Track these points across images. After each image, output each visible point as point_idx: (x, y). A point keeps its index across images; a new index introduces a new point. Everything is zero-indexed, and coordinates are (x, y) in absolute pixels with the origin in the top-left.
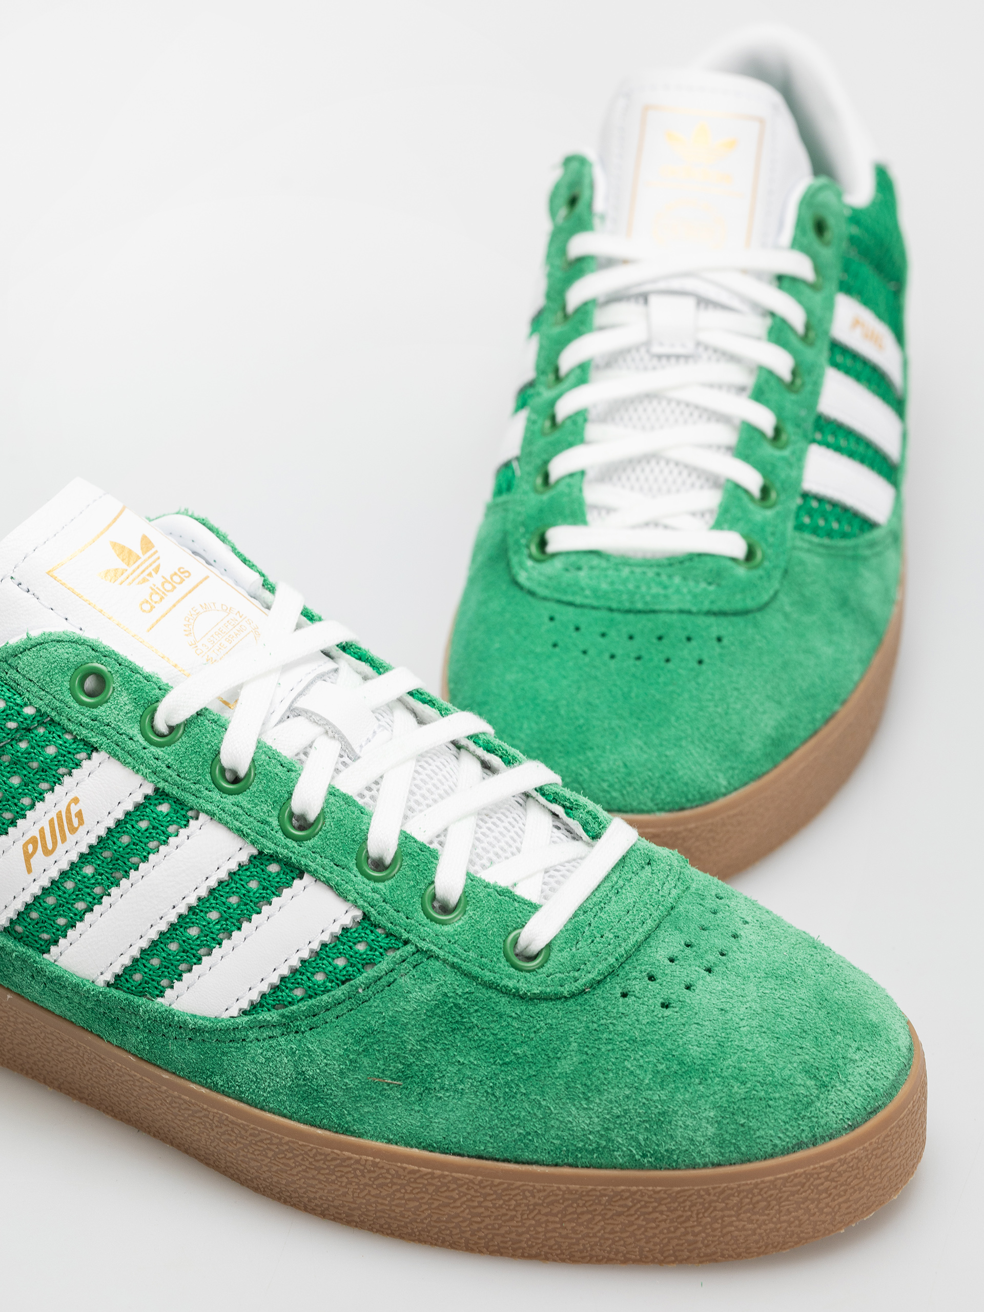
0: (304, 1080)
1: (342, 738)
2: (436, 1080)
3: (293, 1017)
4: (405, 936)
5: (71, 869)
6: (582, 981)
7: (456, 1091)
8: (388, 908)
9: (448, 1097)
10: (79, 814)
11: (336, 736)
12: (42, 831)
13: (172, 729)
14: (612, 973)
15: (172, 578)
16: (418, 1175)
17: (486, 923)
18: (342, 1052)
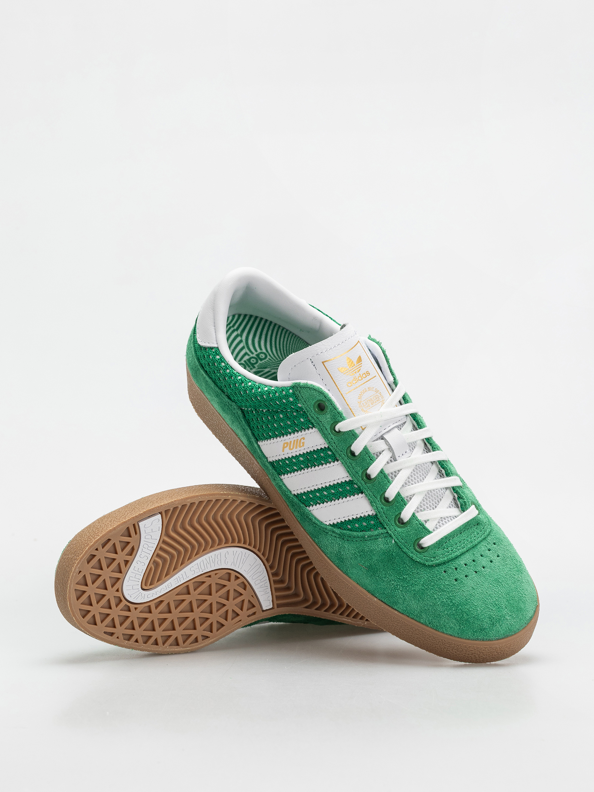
0: (340, 554)
1: (393, 453)
2: (378, 573)
3: (344, 535)
4: (386, 526)
5: (296, 457)
6: (434, 562)
7: (382, 579)
8: (384, 515)
9: (379, 580)
10: (303, 443)
11: (392, 451)
12: (291, 442)
13: (340, 432)
14: (444, 563)
15: (362, 375)
16: (363, 597)
17: (411, 533)
18: (353, 552)
